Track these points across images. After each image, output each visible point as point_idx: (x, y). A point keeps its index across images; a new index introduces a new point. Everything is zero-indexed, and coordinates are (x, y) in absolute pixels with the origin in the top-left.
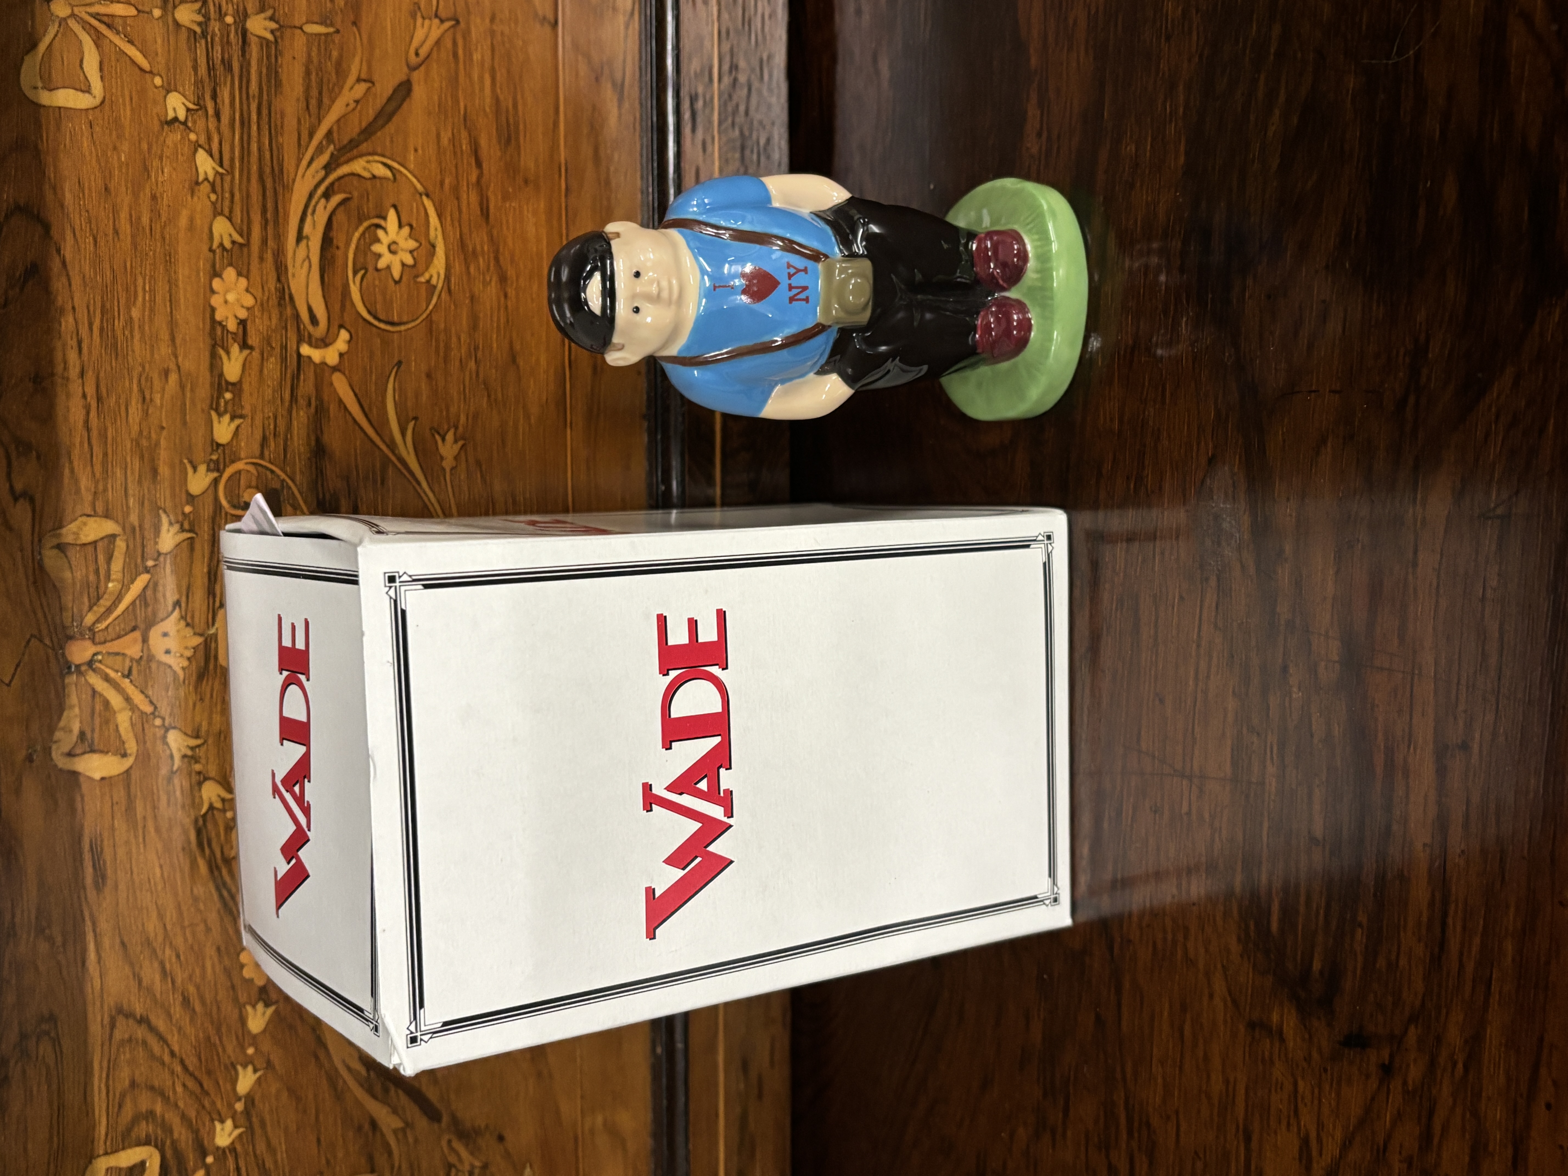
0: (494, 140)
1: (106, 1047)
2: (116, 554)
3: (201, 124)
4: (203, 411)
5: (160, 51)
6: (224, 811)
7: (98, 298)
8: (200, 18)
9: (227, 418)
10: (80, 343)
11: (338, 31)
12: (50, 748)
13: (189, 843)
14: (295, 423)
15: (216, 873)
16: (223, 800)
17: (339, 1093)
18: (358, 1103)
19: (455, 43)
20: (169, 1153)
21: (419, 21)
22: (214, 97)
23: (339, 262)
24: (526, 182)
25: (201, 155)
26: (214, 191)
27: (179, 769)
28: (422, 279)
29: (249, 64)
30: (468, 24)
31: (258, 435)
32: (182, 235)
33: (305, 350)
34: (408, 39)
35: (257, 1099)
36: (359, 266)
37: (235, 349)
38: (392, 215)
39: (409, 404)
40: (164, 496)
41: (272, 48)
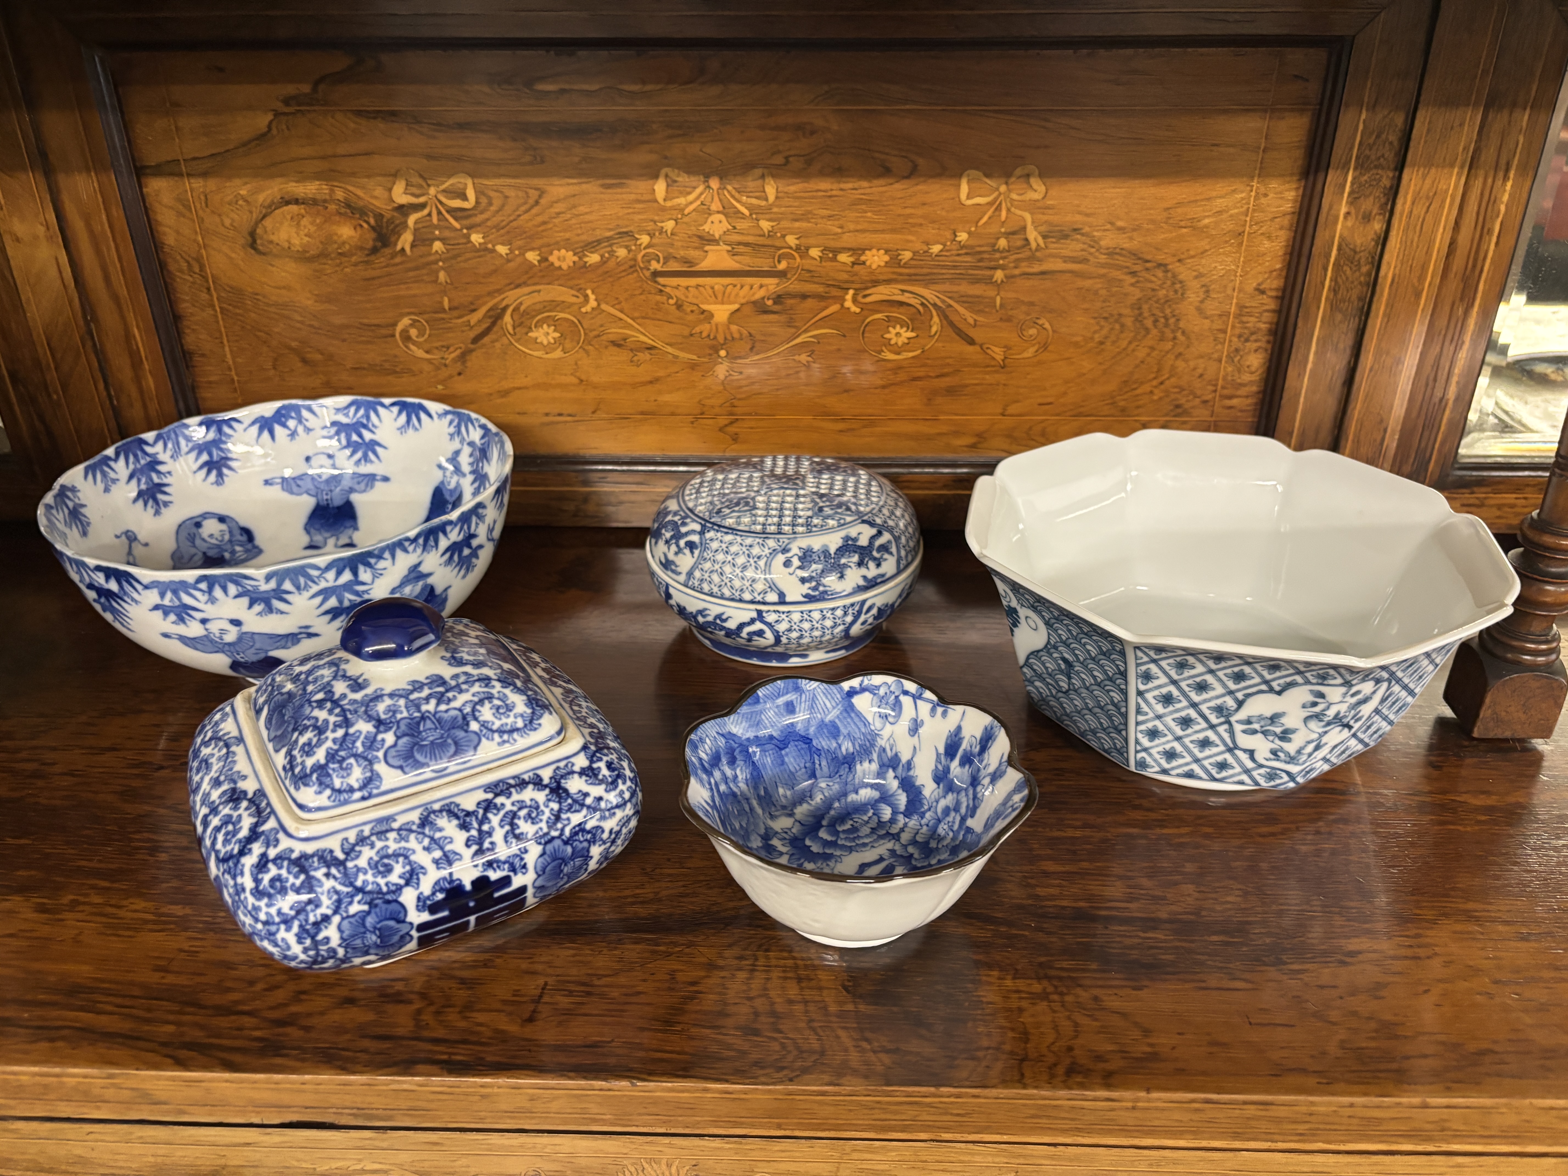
0: (949, 384)
1: (526, 186)
2: (759, 201)
3: (954, 247)
4: (824, 243)
5: (986, 231)
6: (635, 245)
7: (876, 198)
8: (1001, 249)
9: (820, 254)
10: (856, 189)
11: (997, 311)
12: (670, 167)
13: (621, 228)
14: (817, 286)
15: (606, 240)
16: (640, 245)
17: (491, 294)
18: (484, 304)
19: (993, 366)
20: (470, 212)
21: (1003, 350)
22: (967, 254)
23: (891, 309)
24: (929, 400)
25: (939, 247)
26: (924, 252)
27: (657, 225)
28: (884, 348)
29: (981, 270)
30: (1002, 373)
31: (812, 268)
32: (904, 237)
33: (851, 292)
34: (995, 344)
35: (493, 255)
36: (890, 318)
37: (852, 259)
38: (913, 334)
39: (825, 340)
40: (785, 224)
41: (989, 281)
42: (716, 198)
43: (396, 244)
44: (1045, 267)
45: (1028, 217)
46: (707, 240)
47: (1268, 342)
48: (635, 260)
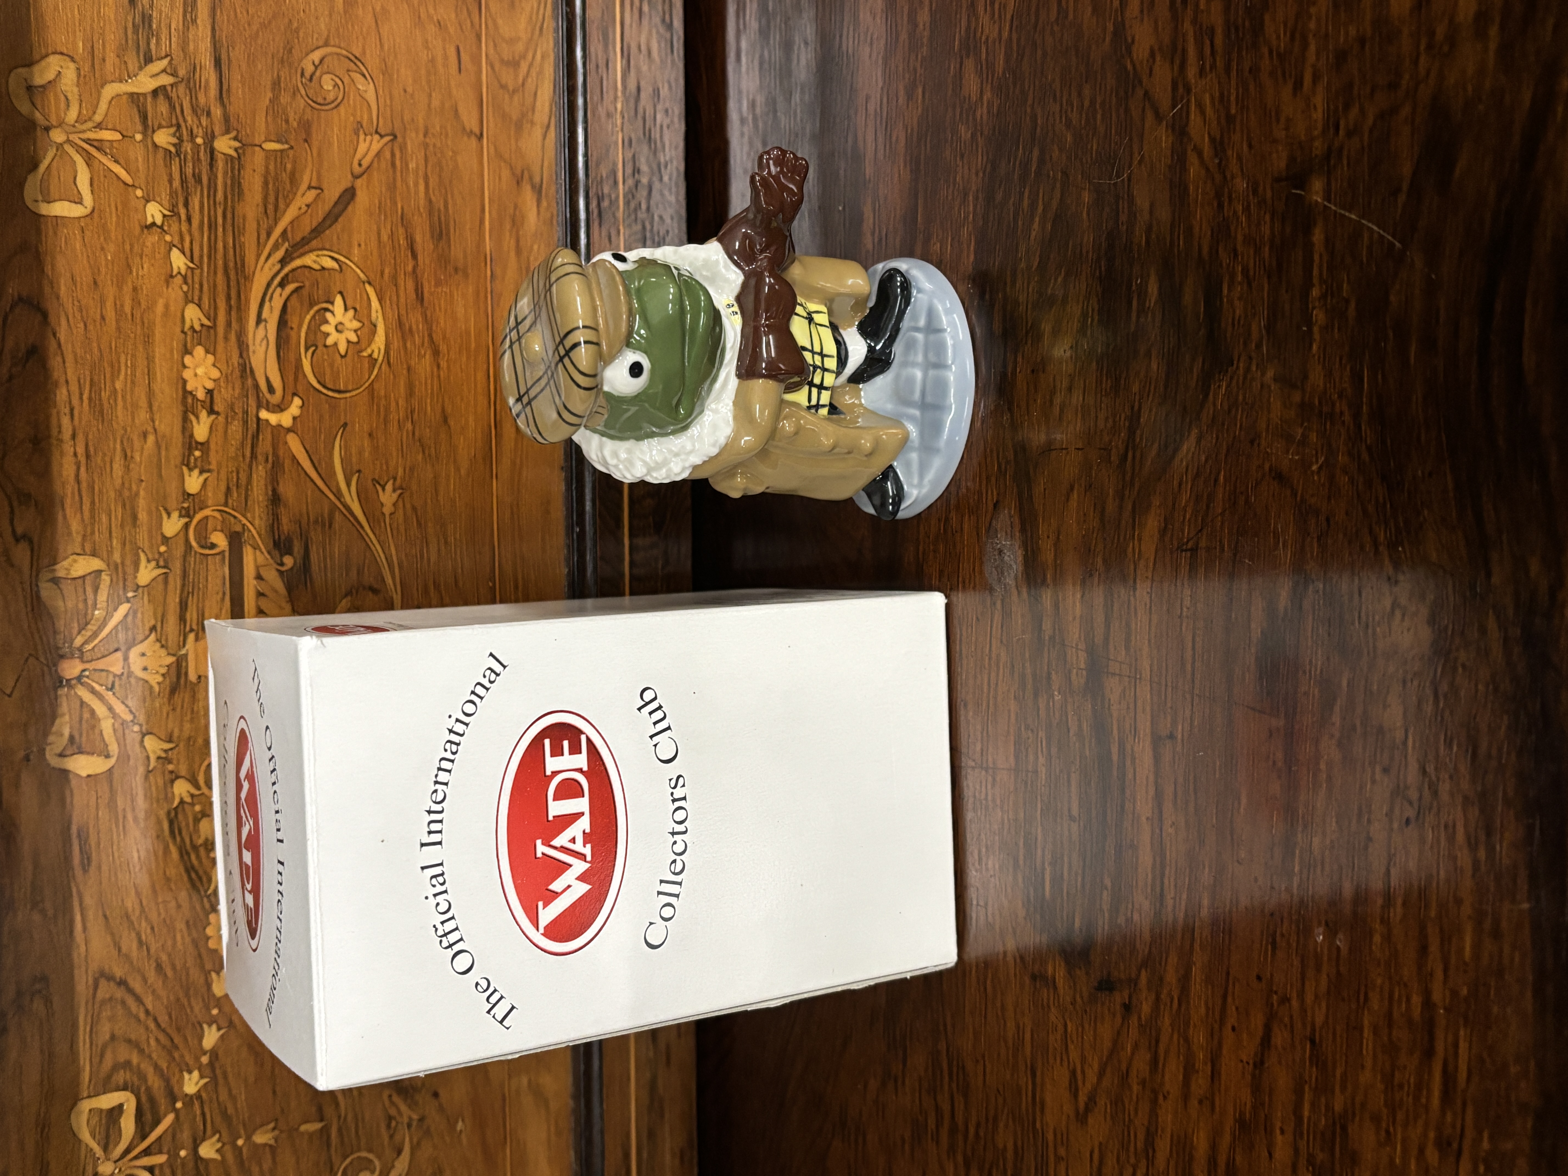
0: (428, 235)
1: (90, 1004)
2: (102, 586)
3: (175, 227)
4: (176, 466)
5: (141, 168)
6: (193, 804)
7: (87, 373)
8: (175, 140)
9: (196, 472)
10: (72, 410)
11: (292, 148)
12: (44, 750)
13: (162, 830)
14: (254, 476)
15: (186, 857)
16: (192, 796)
19: (393, 155)
20: (144, 1099)
21: (362, 137)
22: (186, 205)
23: (293, 341)
24: (456, 270)
25: (175, 254)
26: (186, 283)
27: (155, 768)
28: (365, 354)
29: (216, 177)
30: (404, 138)
31: (223, 488)
32: (158, 320)
33: (264, 414)
34: (352, 151)
35: (220, 1053)
36: (310, 343)
37: (203, 414)
38: (339, 300)
39: (354, 460)
40: (143, 538)
41: (236, 163)
42: (100, 664)
44: (206, 60)
45: (112, 89)
46: (178, 678)
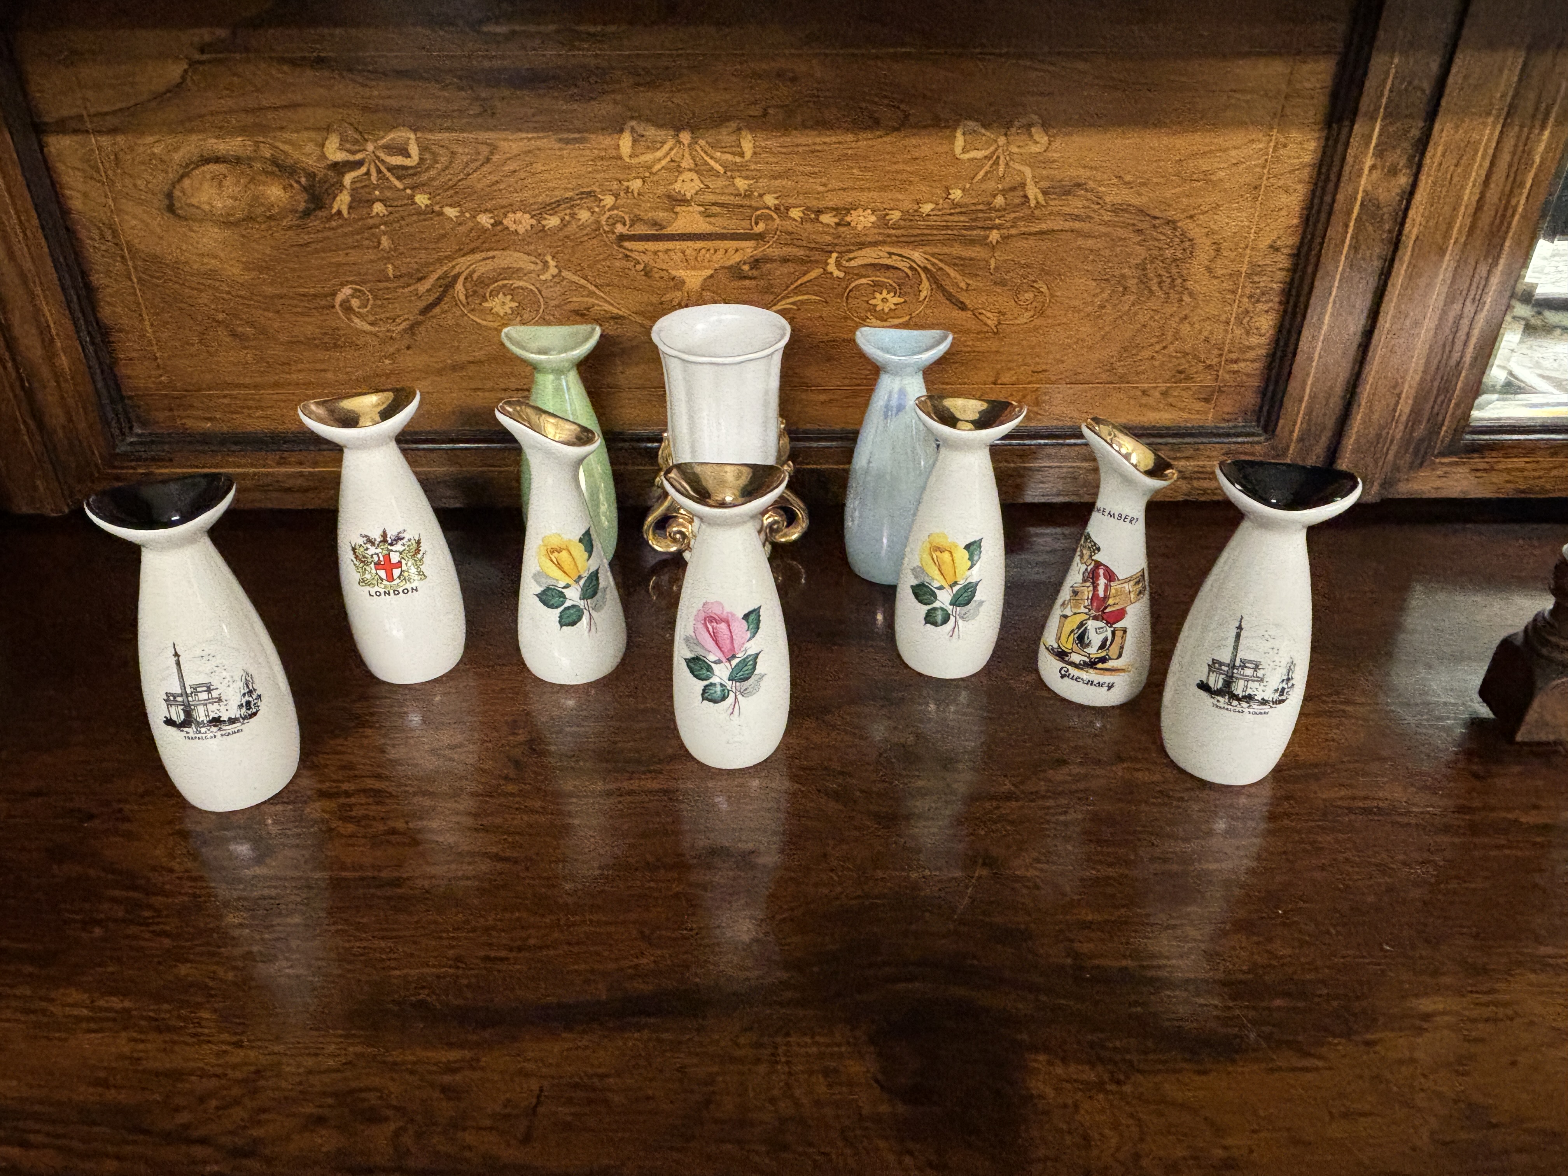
1: (476, 140)
2: (735, 157)
3: (947, 206)
4: (805, 203)
5: (982, 187)
7: (863, 153)
8: (998, 207)
10: (841, 143)
11: (991, 274)
12: (636, 120)
13: (583, 188)
14: (799, 249)
15: (566, 201)
16: (604, 206)
17: (440, 261)
18: (433, 271)
19: (985, 333)
20: (414, 170)
21: (996, 315)
22: (961, 213)
23: (877, 273)
25: (931, 206)
26: (914, 211)
27: (622, 184)
28: (870, 314)
29: (976, 230)
30: (995, 339)
31: (792, 230)
32: (892, 195)
33: (835, 255)
34: (988, 309)
35: (441, 218)
36: (876, 283)
37: (837, 220)
38: (902, 300)
39: (807, 306)
40: (763, 182)
41: (983, 242)
42: (687, 155)
43: (331, 208)
44: (1044, 227)
45: (1028, 172)
46: (677, 201)
47: (1280, 303)
48: (598, 222)
